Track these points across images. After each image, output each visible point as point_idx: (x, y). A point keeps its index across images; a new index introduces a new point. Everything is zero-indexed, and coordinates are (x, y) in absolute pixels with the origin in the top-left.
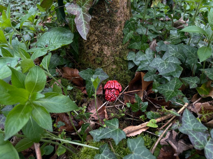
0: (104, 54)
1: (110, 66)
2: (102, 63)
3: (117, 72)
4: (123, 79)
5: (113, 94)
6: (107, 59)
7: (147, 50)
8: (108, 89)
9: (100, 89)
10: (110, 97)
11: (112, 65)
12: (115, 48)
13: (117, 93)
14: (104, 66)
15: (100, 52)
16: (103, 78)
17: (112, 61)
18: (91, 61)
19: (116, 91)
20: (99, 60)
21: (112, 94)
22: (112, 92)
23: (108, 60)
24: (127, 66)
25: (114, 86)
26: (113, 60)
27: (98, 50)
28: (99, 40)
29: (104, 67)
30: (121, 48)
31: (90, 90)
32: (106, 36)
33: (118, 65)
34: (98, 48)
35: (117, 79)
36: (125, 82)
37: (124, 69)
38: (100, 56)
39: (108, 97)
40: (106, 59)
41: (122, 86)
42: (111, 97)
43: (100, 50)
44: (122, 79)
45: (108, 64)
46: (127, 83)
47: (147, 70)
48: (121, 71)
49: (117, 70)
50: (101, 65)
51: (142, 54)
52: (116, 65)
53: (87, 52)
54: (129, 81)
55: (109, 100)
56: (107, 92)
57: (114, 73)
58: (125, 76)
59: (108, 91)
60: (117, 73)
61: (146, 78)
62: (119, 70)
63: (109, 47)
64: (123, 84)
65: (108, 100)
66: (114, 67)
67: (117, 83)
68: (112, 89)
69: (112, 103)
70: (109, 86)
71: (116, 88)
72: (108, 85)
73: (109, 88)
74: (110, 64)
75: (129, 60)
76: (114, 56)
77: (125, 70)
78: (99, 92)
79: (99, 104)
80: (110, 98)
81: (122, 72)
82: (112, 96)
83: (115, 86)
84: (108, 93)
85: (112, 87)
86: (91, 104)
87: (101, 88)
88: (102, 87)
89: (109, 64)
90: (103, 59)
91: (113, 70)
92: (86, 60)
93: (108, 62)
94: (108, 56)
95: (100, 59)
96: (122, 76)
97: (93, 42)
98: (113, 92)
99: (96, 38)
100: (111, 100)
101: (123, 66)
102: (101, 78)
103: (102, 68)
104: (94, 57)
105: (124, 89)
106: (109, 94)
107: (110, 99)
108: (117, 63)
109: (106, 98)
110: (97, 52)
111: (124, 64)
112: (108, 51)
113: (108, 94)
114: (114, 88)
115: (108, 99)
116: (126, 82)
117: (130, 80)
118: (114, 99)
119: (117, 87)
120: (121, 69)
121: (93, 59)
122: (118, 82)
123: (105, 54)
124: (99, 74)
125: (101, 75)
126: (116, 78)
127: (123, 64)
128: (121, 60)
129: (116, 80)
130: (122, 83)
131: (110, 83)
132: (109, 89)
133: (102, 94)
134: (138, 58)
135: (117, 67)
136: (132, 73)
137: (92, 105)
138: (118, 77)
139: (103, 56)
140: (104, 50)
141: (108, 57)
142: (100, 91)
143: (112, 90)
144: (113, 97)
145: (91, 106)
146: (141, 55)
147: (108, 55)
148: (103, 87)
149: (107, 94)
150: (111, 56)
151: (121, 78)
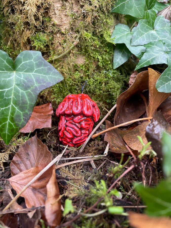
0: (54, 25)
1: (70, 57)
2: (50, 50)
3: (88, 75)
4: (101, 91)
5: (78, 129)
6: (61, 41)
7: (158, 20)
8: (64, 114)
9: (46, 116)
10: (69, 136)
11: (76, 55)
12: (82, 6)
13: (87, 126)
14: (55, 57)
15: (41, 18)
16: (45, 82)
17: (75, 43)
18: (22, 45)
19: (85, 120)
20: (40, 41)
21: (76, 128)
22: (77, 124)
23: (65, 41)
24: (112, 61)
25: (79, 108)
26: (77, 41)
27: (34, 10)
29: (55, 60)
30: (98, 6)
31: (6, 119)
33: (89, 57)
34: (36, 5)
35: (88, 90)
36: (106, 99)
37: (103, 66)
38: (44, 32)
39: (67, 137)
40: (58, 39)
41: (100, 108)
42: (74, 136)
43: (42, 11)
44: (100, 89)
45: (65, 53)
46: (110, 99)
47: (164, 64)
48: (96, 71)
49: (88, 70)
50: (49, 56)
51: (147, 27)
52: (84, 57)
53: (10, 21)
54: (117, 94)
55: (69, 142)
56: (63, 122)
57: (81, 78)
58: (106, 83)
59: (67, 121)
60: (88, 78)
61: (162, 84)
62: (91, 70)
64: (101, 103)
65: (65, 142)
66: (81, 61)
67: (89, 101)
68: (75, 115)
69: (75, 149)
70: (68, 107)
71: (86, 112)
72: (66, 105)
73: (68, 112)
74: (69, 53)
75: (117, 44)
76: (78, 32)
77: (105, 69)
78: (43, 122)
79: (42, 154)
80: (72, 139)
81: (99, 75)
82: (75, 133)
83: (82, 108)
84: (66, 126)
85: (76, 111)
86: (19, 155)
87: (49, 111)
88: (51, 110)
89: (66, 51)
90: (53, 39)
91: (77, 70)
92: (12, 43)
93: (63, 48)
94: (63, 31)
95: (44, 37)
96: (100, 83)
98: (79, 123)
100: (74, 142)
101: (103, 58)
102: (38, 81)
103: (51, 62)
104: (28, 34)
105: (104, 115)
106: (68, 128)
107: (72, 141)
108: (86, 51)
109: (62, 138)
110: (33, 18)
111: (103, 54)
112: (63, 16)
113: (65, 130)
114: (82, 114)
115: (66, 140)
116: (110, 96)
117: (118, 92)
118: (80, 140)
119: (88, 109)
120: (98, 68)
121: (26, 38)
122: (91, 98)
123: (57, 25)
124: (30, 69)
125: (37, 72)
126: (85, 88)
127: (101, 54)
128: (97, 43)
129: (86, 93)
130: (100, 101)
131: (71, 100)
132: (68, 115)
133: (50, 126)
134: (138, 38)
135: (87, 62)
136: (121, 77)
137: (20, 157)
138: (90, 85)
139: (52, 32)
140: (51, 14)
141: (63, 34)
142: (45, 118)
143: (76, 119)
144: (78, 135)
145: (19, 159)
146: (146, 31)
148: (54, 111)
149: (63, 129)
150: (72, 29)
151: (98, 87)
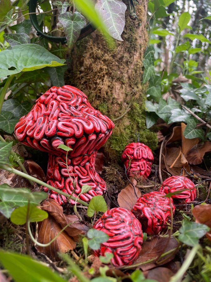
12: (133, 88)
14: (114, 119)
17: (127, 110)
23: (121, 109)
26: (129, 109)
28: (109, 71)
30: (141, 88)
32: (122, 65)
33: (133, 120)
37: (141, 126)
38: (107, 102)
40: (115, 107)
49: (133, 129)
51: (164, 103)
61: (187, 134)
62: (135, 129)
63: (124, 86)
76: (128, 103)
77: (142, 128)
93: (120, 113)
97: (99, 74)
99: (105, 67)
101: (141, 121)
112: (120, 93)
121: (95, 105)
123: (116, 99)
127: (140, 118)
134: (161, 109)
135: (132, 124)
139: (112, 103)
140: (113, 91)
141: (119, 104)
147: (120, 100)
